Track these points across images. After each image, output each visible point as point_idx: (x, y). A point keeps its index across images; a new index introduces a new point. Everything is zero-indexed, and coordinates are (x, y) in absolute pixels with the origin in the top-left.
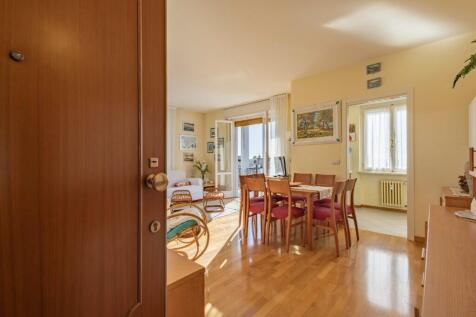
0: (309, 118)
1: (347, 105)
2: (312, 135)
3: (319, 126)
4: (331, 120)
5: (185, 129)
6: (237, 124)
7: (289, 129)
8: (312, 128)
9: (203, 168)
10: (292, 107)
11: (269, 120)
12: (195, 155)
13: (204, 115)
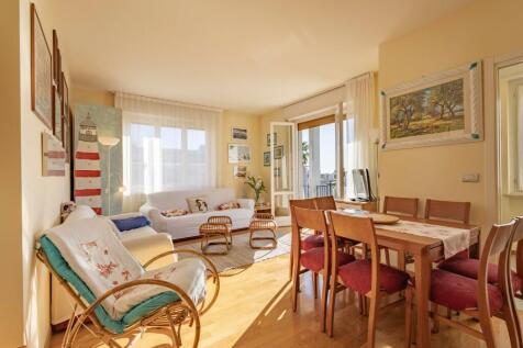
0: (411, 102)
1: (497, 67)
2: (418, 132)
3: (433, 114)
4: (460, 100)
5: (235, 136)
6: (300, 126)
7: (376, 125)
8: (419, 119)
9: (258, 185)
10: (381, 89)
11: (344, 117)
12: (248, 170)
13: (261, 118)
